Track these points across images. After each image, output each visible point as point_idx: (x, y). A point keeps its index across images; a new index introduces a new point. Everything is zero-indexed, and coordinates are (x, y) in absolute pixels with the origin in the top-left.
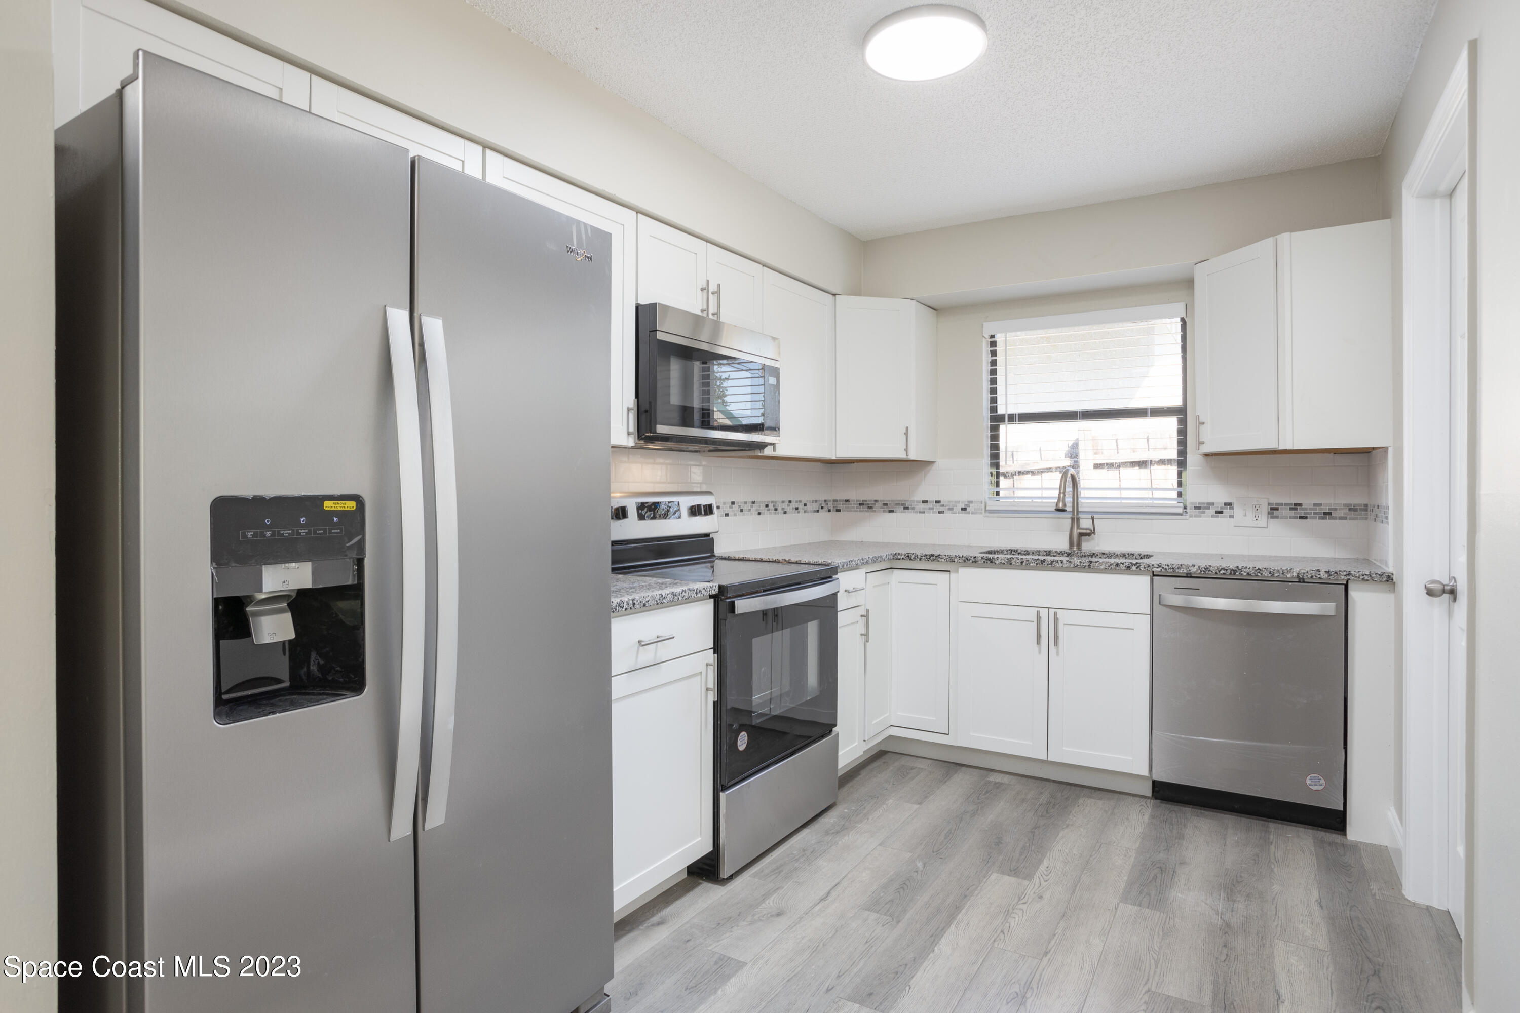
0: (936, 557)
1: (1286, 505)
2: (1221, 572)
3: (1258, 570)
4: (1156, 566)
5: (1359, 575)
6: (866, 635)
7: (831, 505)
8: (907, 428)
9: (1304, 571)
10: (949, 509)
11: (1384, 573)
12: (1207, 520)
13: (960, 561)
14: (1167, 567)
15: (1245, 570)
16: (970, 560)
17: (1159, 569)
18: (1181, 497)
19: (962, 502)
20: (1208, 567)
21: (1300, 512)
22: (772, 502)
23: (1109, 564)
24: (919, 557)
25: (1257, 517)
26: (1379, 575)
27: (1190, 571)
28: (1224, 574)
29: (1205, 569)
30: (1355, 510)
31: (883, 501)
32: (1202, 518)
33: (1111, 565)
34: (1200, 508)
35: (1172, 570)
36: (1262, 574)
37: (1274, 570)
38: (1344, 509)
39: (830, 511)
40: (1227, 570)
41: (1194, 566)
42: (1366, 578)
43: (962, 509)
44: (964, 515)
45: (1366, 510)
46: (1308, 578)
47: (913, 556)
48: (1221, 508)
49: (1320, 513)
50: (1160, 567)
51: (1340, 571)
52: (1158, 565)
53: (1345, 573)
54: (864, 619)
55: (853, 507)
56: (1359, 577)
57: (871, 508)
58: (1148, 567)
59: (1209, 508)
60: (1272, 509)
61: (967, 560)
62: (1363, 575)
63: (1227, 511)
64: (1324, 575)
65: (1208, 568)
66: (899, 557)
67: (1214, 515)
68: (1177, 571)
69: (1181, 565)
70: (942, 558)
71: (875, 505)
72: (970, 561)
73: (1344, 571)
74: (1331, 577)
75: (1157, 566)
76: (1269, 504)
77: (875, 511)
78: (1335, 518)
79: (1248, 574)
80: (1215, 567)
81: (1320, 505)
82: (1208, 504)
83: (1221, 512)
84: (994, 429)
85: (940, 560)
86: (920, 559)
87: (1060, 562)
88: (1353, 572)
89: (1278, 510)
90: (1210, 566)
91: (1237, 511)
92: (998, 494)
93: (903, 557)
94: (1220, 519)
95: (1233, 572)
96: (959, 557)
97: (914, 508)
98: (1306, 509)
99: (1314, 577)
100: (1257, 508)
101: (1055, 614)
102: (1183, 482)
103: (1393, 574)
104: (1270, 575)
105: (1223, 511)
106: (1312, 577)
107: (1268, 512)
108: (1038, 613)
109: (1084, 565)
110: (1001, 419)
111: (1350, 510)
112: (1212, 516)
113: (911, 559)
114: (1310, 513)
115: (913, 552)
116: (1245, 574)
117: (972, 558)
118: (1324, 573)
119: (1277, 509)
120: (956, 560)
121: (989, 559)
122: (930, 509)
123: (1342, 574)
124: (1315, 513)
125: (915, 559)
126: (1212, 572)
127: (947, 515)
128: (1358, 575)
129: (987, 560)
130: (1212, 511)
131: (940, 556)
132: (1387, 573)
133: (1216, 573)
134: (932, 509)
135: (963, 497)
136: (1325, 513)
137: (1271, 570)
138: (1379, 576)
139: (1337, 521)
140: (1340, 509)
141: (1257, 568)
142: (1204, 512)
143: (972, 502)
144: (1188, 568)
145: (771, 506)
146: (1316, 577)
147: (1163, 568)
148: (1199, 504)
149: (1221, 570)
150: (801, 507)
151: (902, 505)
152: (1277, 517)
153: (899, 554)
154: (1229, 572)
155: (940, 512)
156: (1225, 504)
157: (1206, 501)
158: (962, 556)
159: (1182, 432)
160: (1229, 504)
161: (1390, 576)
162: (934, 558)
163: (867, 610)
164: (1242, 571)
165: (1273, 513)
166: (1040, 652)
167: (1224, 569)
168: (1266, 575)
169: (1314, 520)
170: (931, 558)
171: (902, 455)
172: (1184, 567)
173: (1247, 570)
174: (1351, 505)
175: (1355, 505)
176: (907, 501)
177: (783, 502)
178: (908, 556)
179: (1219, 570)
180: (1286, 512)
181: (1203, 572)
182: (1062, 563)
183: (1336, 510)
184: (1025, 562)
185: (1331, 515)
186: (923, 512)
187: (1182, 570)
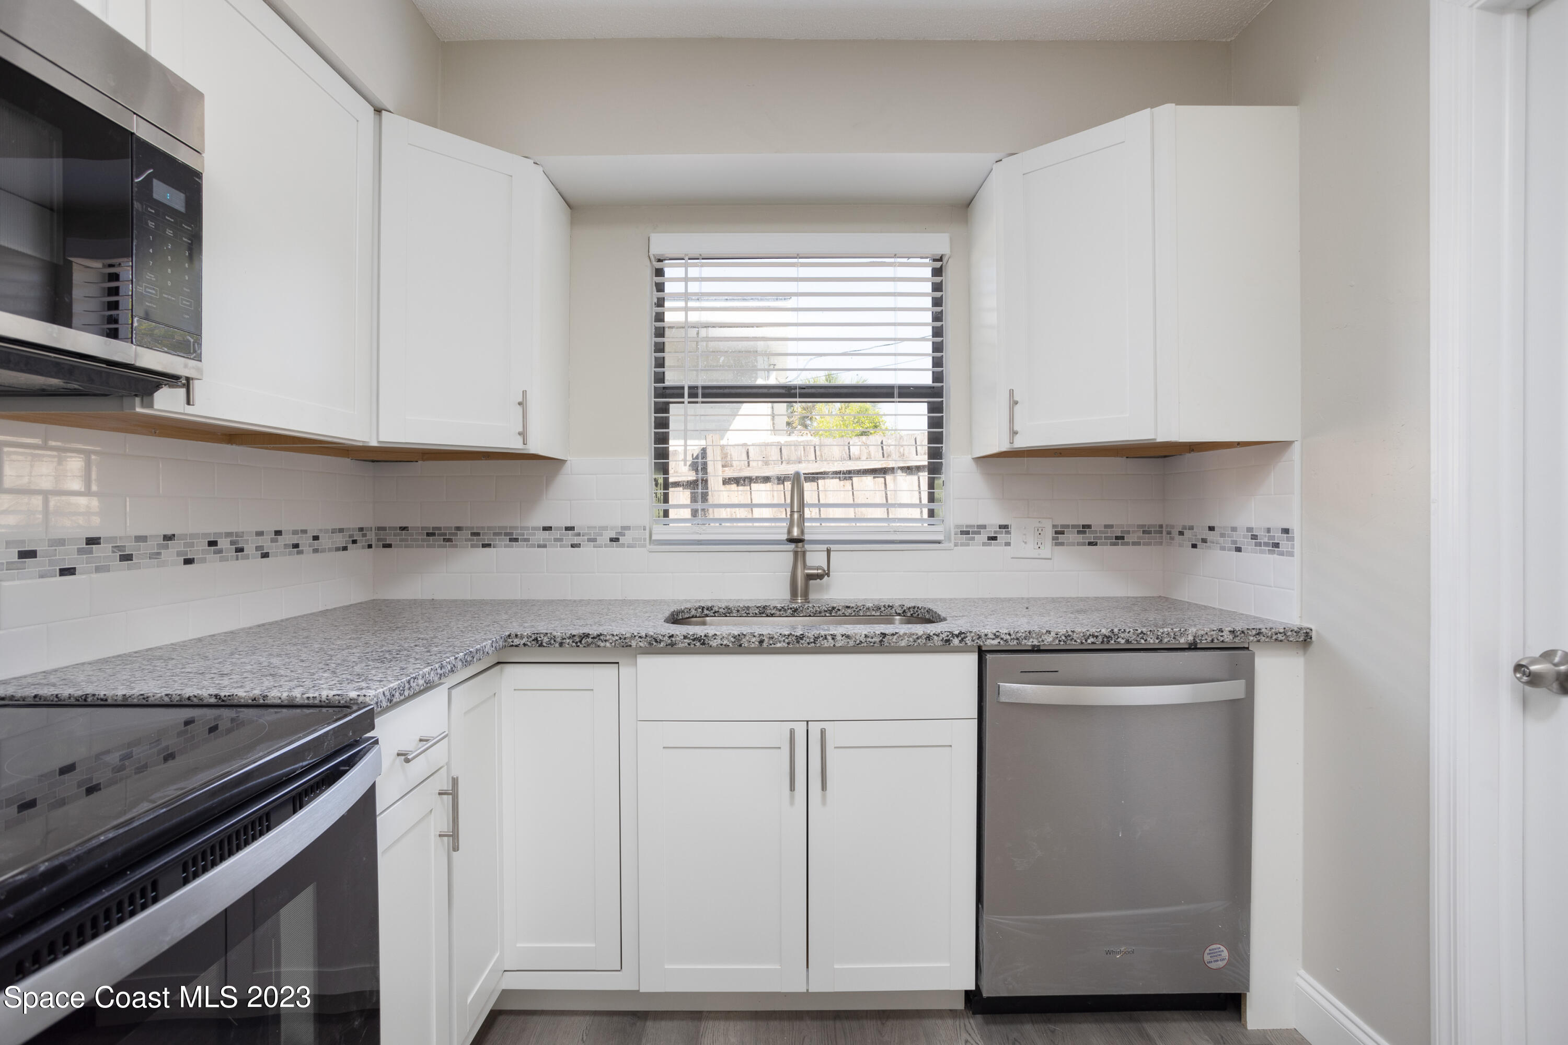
0: (593, 638)
1: (1074, 526)
2: (1089, 641)
3: (1140, 634)
4: (991, 636)
5: (1272, 634)
6: (453, 837)
7: (372, 536)
8: (524, 393)
9: (1202, 632)
10: (589, 540)
11: (1301, 629)
12: (977, 551)
13: (641, 644)
14: (1008, 637)
15: (1122, 635)
16: (661, 641)
17: (995, 642)
18: (933, 517)
19: (612, 529)
20: (1070, 633)
21: (1090, 537)
22: (228, 534)
23: (915, 637)
24: (559, 640)
25: (1039, 544)
26: (1296, 632)
27: (1043, 641)
28: (1093, 643)
29: (1065, 637)
30: (1149, 532)
31: (473, 528)
32: (970, 547)
33: (918, 638)
34: (967, 533)
35: (1015, 642)
36: (1146, 640)
37: (1163, 633)
38: (1138, 531)
39: (370, 546)
40: (1097, 637)
41: (1049, 632)
42: (1280, 637)
43: (612, 540)
44: (615, 550)
45: (1161, 532)
46: (1207, 642)
47: (546, 639)
48: (995, 532)
49: (1111, 538)
50: (997, 637)
51: (1248, 629)
52: (995, 635)
53: (1254, 632)
54: (447, 799)
55: (417, 540)
56: (1271, 637)
57: (449, 540)
58: (978, 639)
59: (979, 533)
60: (1057, 533)
61: (656, 641)
62: (1276, 634)
63: (1002, 537)
64: (1228, 637)
65: (1069, 636)
66: (517, 641)
67: (985, 543)
68: (1024, 642)
69: (1030, 632)
70: (606, 641)
71: (456, 535)
72: (662, 644)
73: (1254, 629)
74: (1237, 640)
75: (993, 637)
76: (1054, 526)
77: (456, 546)
78: (1127, 544)
79: (1128, 642)
80: (1080, 632)
81: (1111, 526)
82: (980, 527)
83: (995, 538)
84: (662, 409)
85: (602, 644)
86: (561, 644)
87: (829, 638)
88: (1263, 630)
89: (1064, 534)
90: (1073, 632)
91: (1015, 536)
92: (666, 514)
93: (524, 640)
94: (995, 549)
95: (1105, 640)
96: (640, 637)
97: (527, 540)
98: (1096, 532)
99: (1216, 641)
100: (1040, 532)
101: (823, 732)
102: (936, 496)
103: (1311, 630)
104: (1157, 641)
105: (996, 537)
106: (1212, 641)
107: (1053, 537)
108: (792, 732)
109: (873, 640)
110: (676, 392)
111: (1144, 532)
112: (984, 544)
113: (541, 645)
114: (1100, 538)
115: (545, 631)
116: (1123, 641)
117: (666, 638)
118: (1228, 633)
119: (1062, 533)
120: (634, 643)
121: (698, 639)
122: (556, 540)
123: (1250, 633)
124: (1106, 538)
125: (549, 643)
126: (1075, 641)
127: (587, 550)
128: (1270, 634)
129: (694, 640)
130: (983, 537)
131: (602, 637)
132: (1305, 629)
133: (1082, 643)
134: (560, 540)
135: (615, 521)
136: (1117, 538)
137: (1159, 634)
138: (1295, 634)
139: (1131, 548)
140: (1134, 532)
141: (1139, 631)
142: (973, 539)
143: (628, 528)
144: (1041, 637)
145: (223, 543)
146: (1218, 640)
147: (1002, 639)
148: (967, 526)
149: (1088, 638)
150: (305, 541)
151: (506, 534)
152: (1062, 544)
153: (516, 636)
154: (1101, 640)
155: (573, 546)
156: (1000, 527)
157: (976, 523)
158: (646, 636)
159: (936, 423)
160: (1004, 527)
161: (1308, 633)
162: (590, 640)
163: (453, 779)
164: (1118, 637)
165: (1057, 538)
166: (792, 802)
167: (1093, 636)
168: (1152, 641)
169: (1105, 547)
170: (582, 640)
171: (514, 444)
172: (1034, 635)
173: (1126, 635)
174: (1144, 526)
175: (1149, 526)
176: (516, 528)
177: (260, 534)
178: (536, 639)
179: (1086, 637)
180: (1071, 536)
181: (1062, 643)
182: (833, 639)
183: (1128, 532)
184: (766, 640)
185: (1124, 539)
186: (545, 546)
187: (1031, 640)
